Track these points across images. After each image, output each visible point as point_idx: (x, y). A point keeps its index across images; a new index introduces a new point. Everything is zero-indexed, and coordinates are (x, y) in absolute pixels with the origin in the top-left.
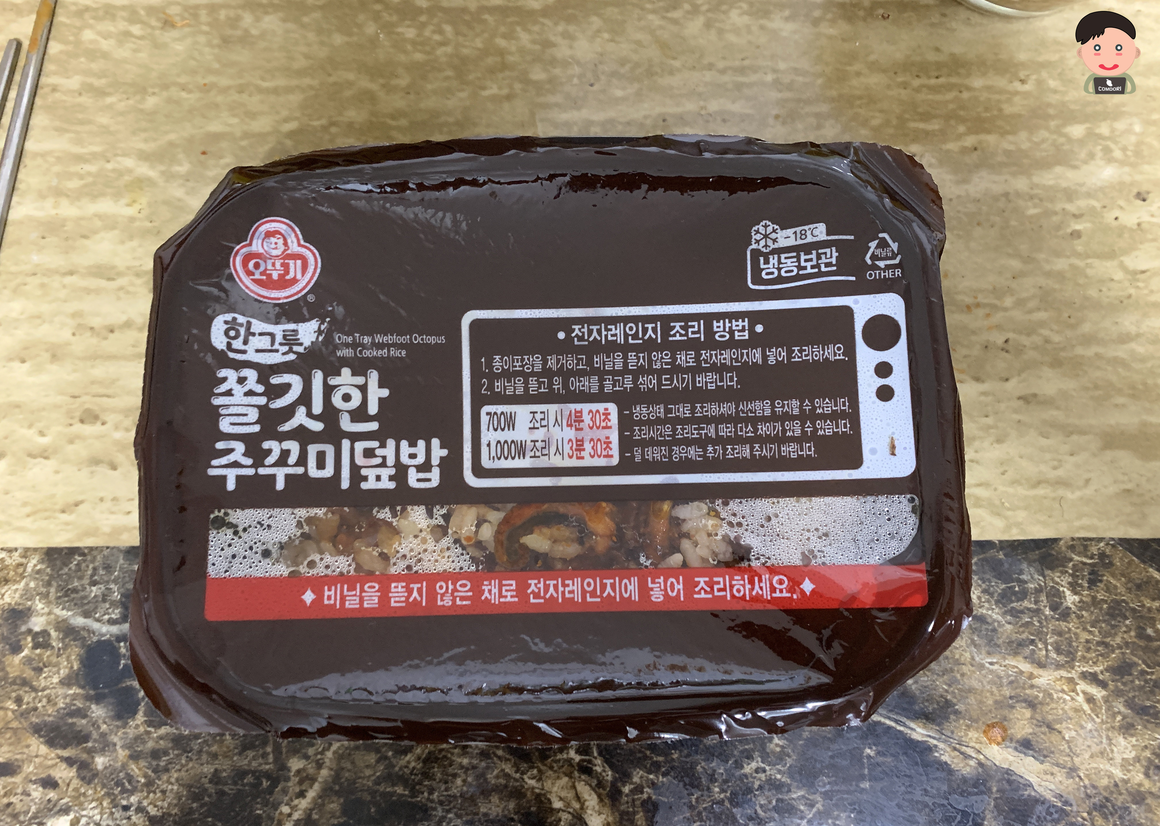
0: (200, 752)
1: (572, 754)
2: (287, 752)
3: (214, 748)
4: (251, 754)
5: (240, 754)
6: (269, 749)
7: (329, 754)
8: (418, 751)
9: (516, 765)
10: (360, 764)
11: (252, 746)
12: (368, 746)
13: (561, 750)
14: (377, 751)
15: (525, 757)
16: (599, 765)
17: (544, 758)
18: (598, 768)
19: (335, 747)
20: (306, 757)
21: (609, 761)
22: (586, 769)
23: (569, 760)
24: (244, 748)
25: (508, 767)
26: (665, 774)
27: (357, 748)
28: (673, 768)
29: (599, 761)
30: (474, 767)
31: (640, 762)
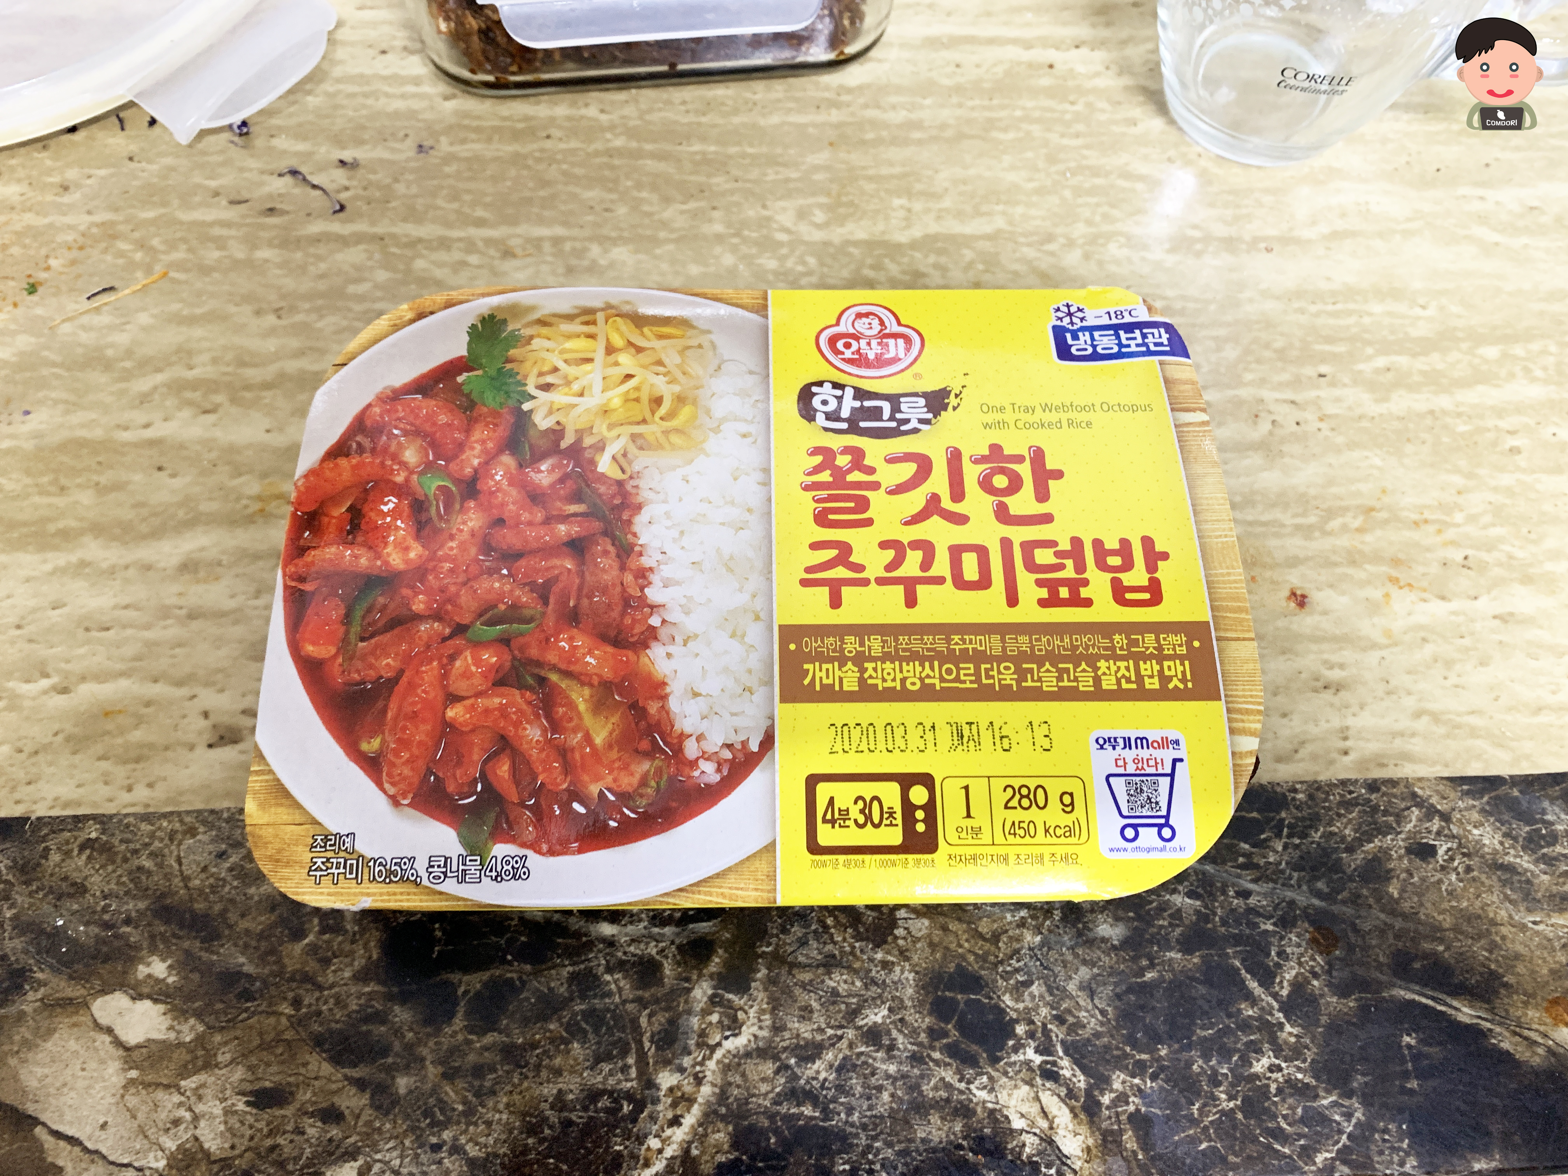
1: (1030, 1054)
2: (656, 1063)
3: (558, 1061)
4: (606, 1067)
5: (592, 1069)
6: (631, 1061)
7: (711, 1065)
8: (829, 1056)
9: (959, 1072)
10: (753, 1076)
11: (608, 1057)
12: (763, 1052)
13: (1016, 1050)
14: (776, 1058)
15: (970, 1060)
16: (1066, 1068)
17: (994, 1060)
18: (1067, 1073)
19: (718, 1054)
20: (681, 1070)
21: (1079, 1061)
22: (1050, 1074)
23: (1028, 1063)
24: (598, 1059)
25: (949, 1075)
26: (1154, 1077)
27: (748, 1055)
28: (1162, 1069)
29: (1065, 1062)
30: (904, 1076)
31: (1119, 1063)
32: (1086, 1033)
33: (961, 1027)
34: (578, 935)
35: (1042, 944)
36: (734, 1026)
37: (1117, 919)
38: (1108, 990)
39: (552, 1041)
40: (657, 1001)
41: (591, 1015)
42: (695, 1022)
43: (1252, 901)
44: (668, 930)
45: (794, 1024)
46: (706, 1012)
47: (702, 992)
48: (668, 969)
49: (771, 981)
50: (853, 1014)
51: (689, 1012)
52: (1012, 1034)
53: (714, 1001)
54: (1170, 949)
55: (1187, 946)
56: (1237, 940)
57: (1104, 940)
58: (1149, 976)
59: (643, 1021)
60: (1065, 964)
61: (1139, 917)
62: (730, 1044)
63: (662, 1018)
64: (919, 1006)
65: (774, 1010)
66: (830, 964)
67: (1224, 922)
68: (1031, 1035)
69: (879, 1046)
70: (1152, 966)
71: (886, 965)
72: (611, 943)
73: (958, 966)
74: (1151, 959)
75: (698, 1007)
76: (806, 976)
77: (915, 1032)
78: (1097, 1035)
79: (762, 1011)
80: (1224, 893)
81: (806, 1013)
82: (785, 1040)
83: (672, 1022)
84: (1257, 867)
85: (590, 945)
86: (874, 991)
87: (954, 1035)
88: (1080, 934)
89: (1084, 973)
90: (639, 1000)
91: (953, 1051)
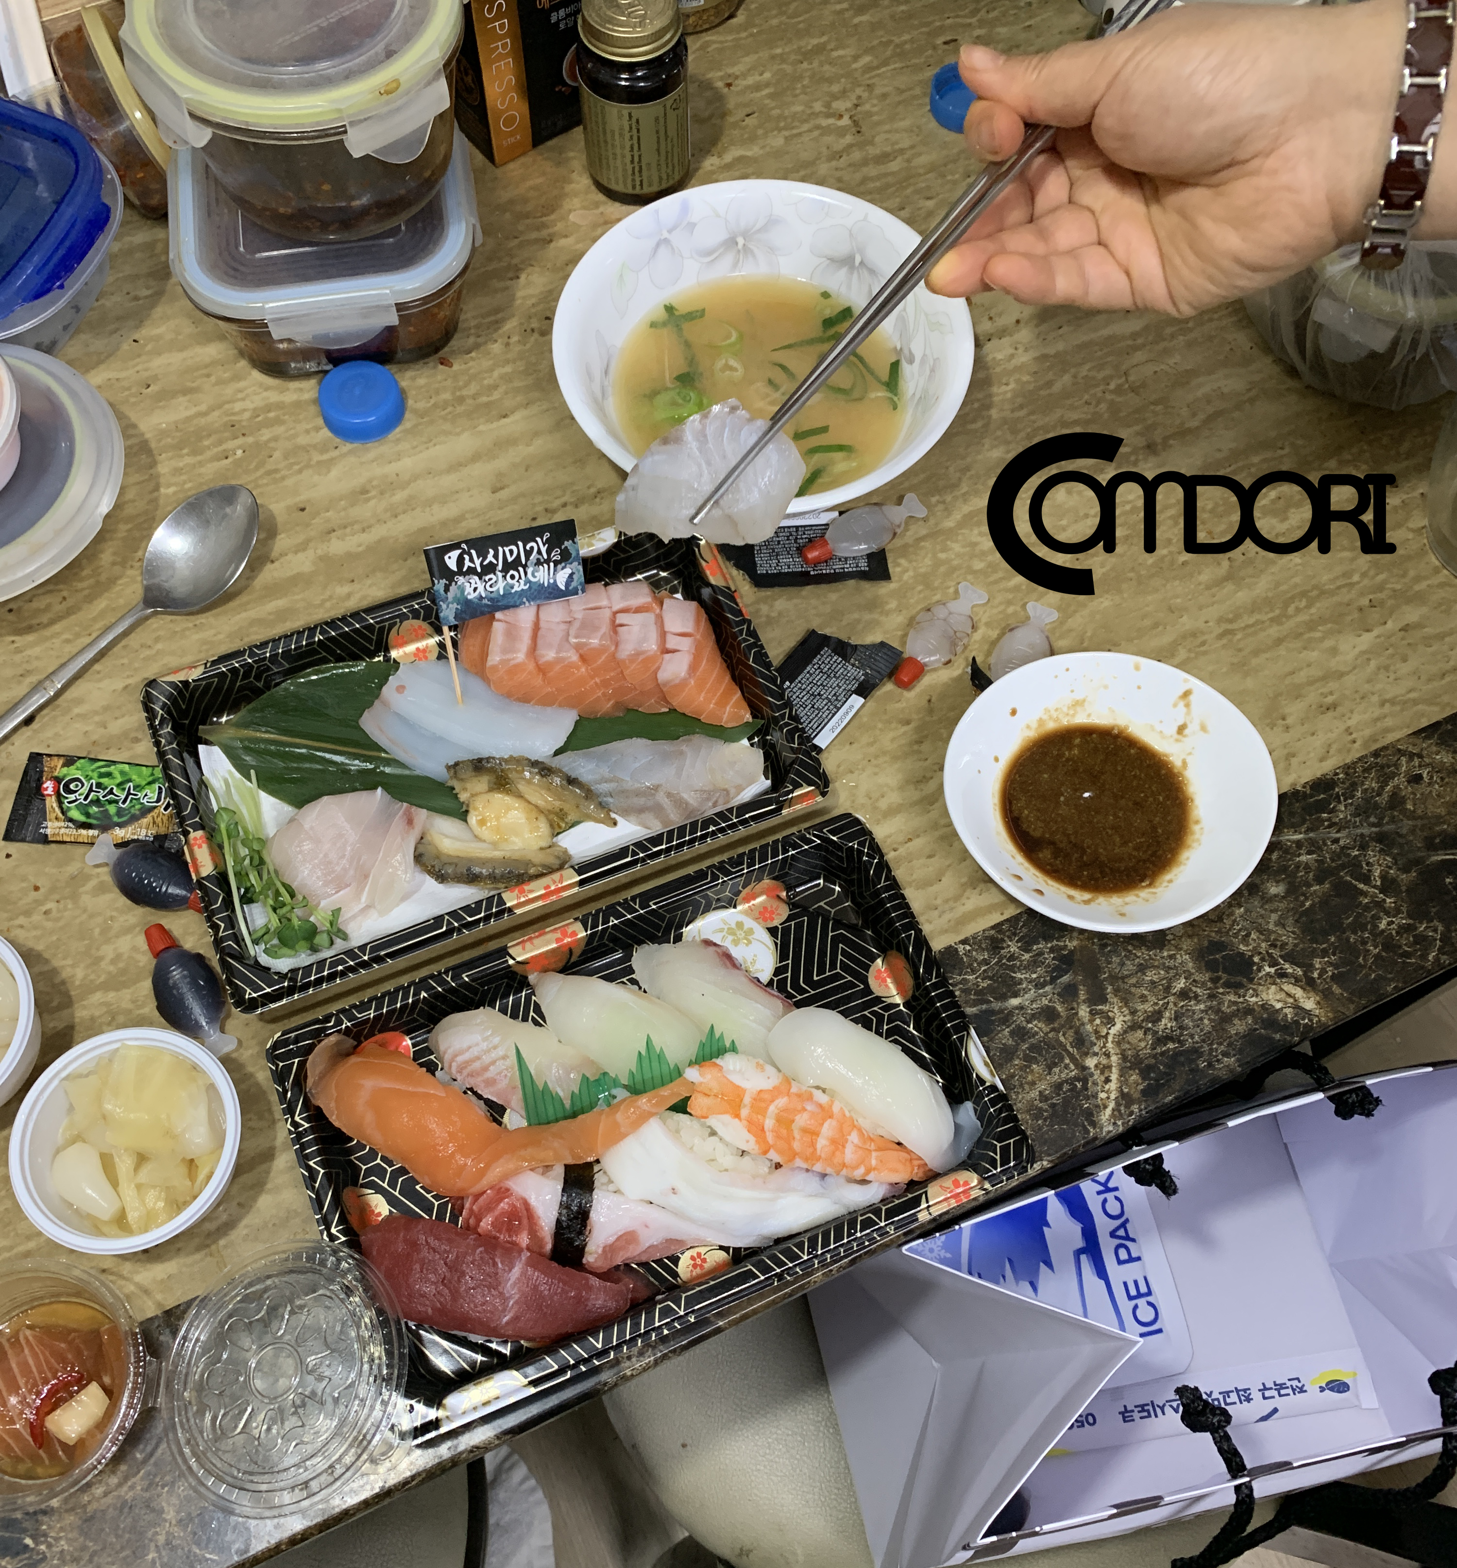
0: (1021, 1085)
1: (1267, 969)
2: (1081, 1057)
3: (1030, 1078)
4: (1056, 1070)
5: (1050, 1074)
6: (1067, 1061)
7: (1109, 1045)
8: (1167, 1014)
9: (1236, 994)
10: (1134, 1041)
11: (1055, 1065)
12: (1133, 1027)
13: (1259, 970)
14: (1141, 1027)
15: (1239, 985)
16: (1289, 968)
17: (1251, 980)
18: (1290, 971)
19: (1110, 1039)
20: (1096, 1054)
21: (1293, 963)
22: (1282, 975)
23: (1268, 974)
24: (1050, 1068)
25: (1232, 998)
26: (1334, 954)
27: (1125, 1032)
28: (1336, 948)
29: (1287, 966)
30: (1211, 1008)
31: (1314, 954)
32: (1289, 947)
33: (1225, 971)
34: (1001, 1011)
35: (1246, 911)
36: (1110, 1021)
37: (1277, 882)
38: (1290, 921)
39: (1021, 1069)
40: (1063, 1026)
41: (1032, 1048)
42: (1089, 1027)
43: (1342, 843)
44: (1048, 988)
45: (1140, 1007)
46: (1091, 1021)
47: (1083, 1012)
48: (1059, 1008)
49: (1116, 991)
50: (1167, 989)
51: (1083, 1024)
52: (1254, 963)
53: (1093, 1013)
54: (1311, 886)
55: (1320, 881)
56: (1343, 867)
57: (1276, 896)
58: (1308, 904)
59: (1062, 1039)
60: (1262, 916)
61: (1288, 876)
62: (1113, 1031)
63: (1071, 1033)
64: (1199, 970)
65: (1126, 1005)
66: (1142, 969)
67: (1332, 860)
68: (1263, 959)
69: (1190, 999)
70: (1307, 899)
71: (1171, 957)
72: (1021, 1008)
73: (1210, 942)
74: (1304, 894)
75: (1086, 1020)
76: (1133, 980)
77: (1204, 984)
78: (1296, 945)
79: (1120, 1008)
80: (1325, 844)
81: (1143, 999)
82: (1140, 1017)
83: (1077, 1032)
84: (1335, 824)
85: (1011, 1013)
86: (1172, 973)
87: (1225, 977)
88: (1262, 898)
89: (1274, 917)
90: (1053, 1030)
91: (1227, 985)
